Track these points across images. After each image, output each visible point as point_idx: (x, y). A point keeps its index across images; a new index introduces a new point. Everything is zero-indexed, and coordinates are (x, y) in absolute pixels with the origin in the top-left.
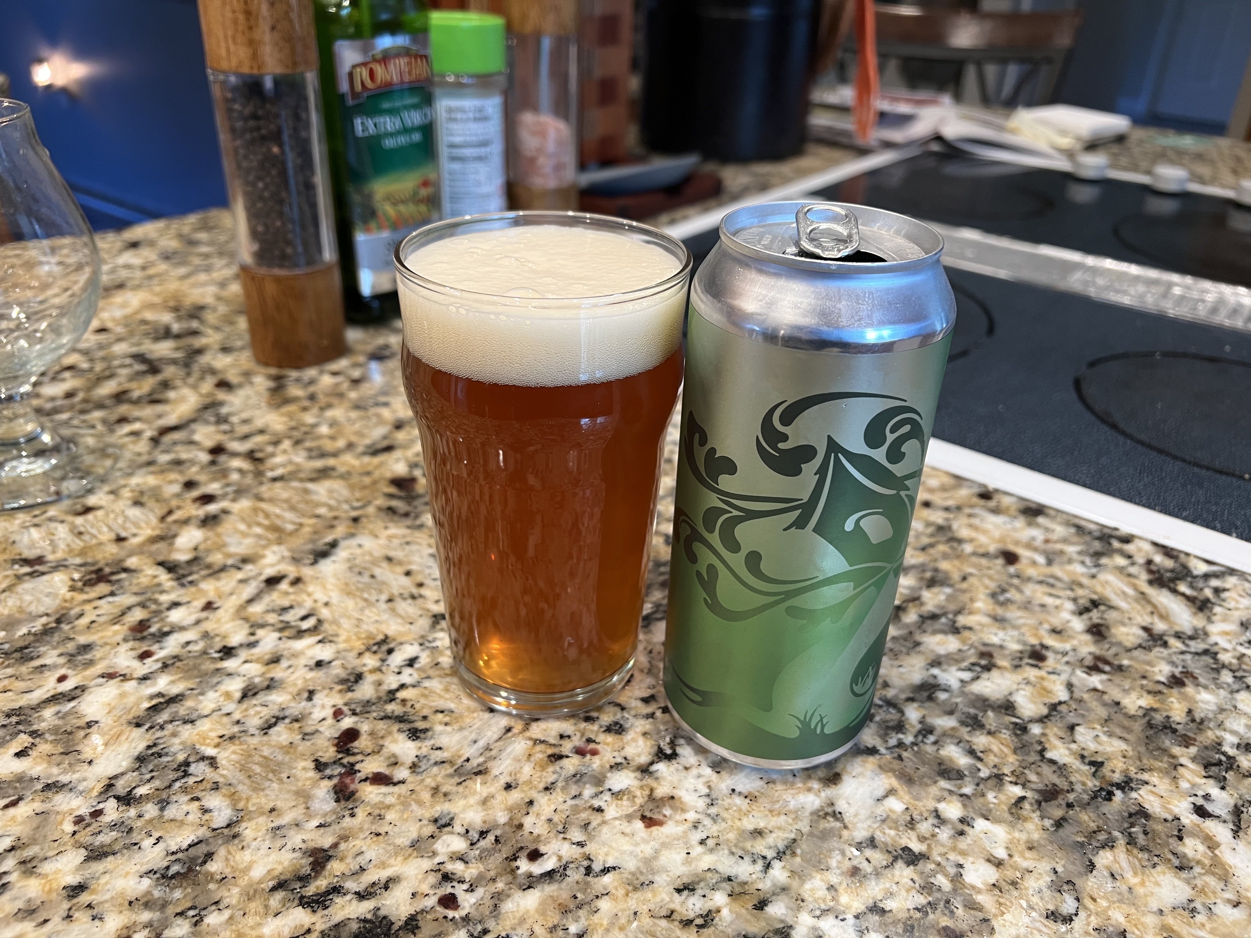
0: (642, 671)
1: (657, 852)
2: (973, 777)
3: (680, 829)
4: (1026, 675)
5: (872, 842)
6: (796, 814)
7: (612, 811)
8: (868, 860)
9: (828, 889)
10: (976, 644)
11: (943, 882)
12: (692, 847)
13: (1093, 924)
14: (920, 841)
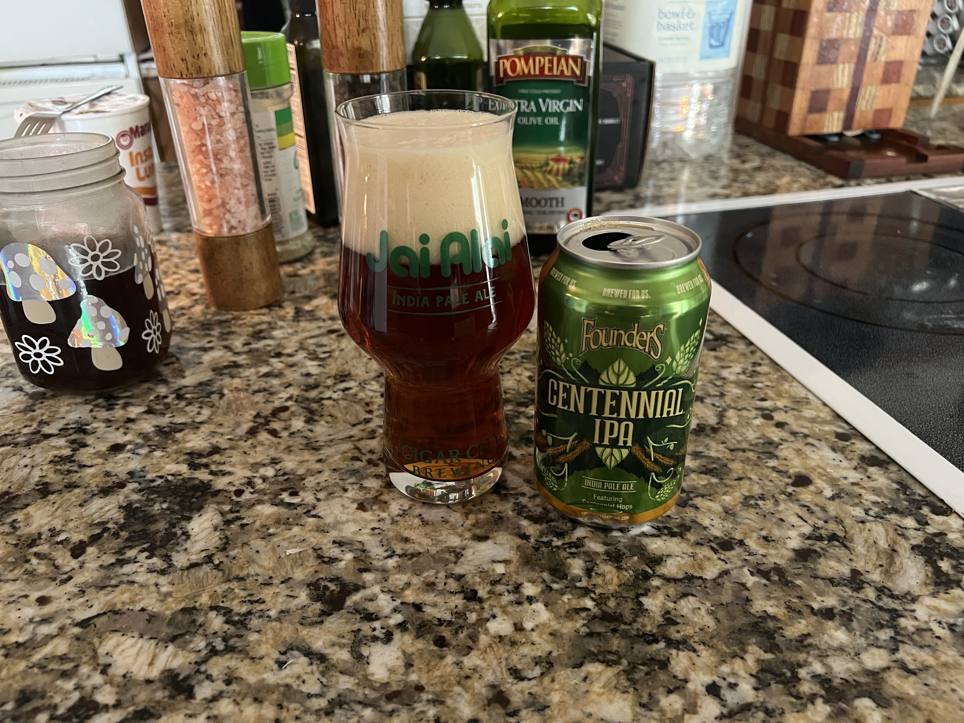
1: (347, 521)
2: (570, 582)
4: (698, 551)
5: (460, 578)
6: (437, 543)
7: (350, 494)
8: (445, 584)
9: (406, 584)
10: (687, 519)
11: (473, 617)
12: (366, 528)
13: (533, 691)
14: (489, 593)
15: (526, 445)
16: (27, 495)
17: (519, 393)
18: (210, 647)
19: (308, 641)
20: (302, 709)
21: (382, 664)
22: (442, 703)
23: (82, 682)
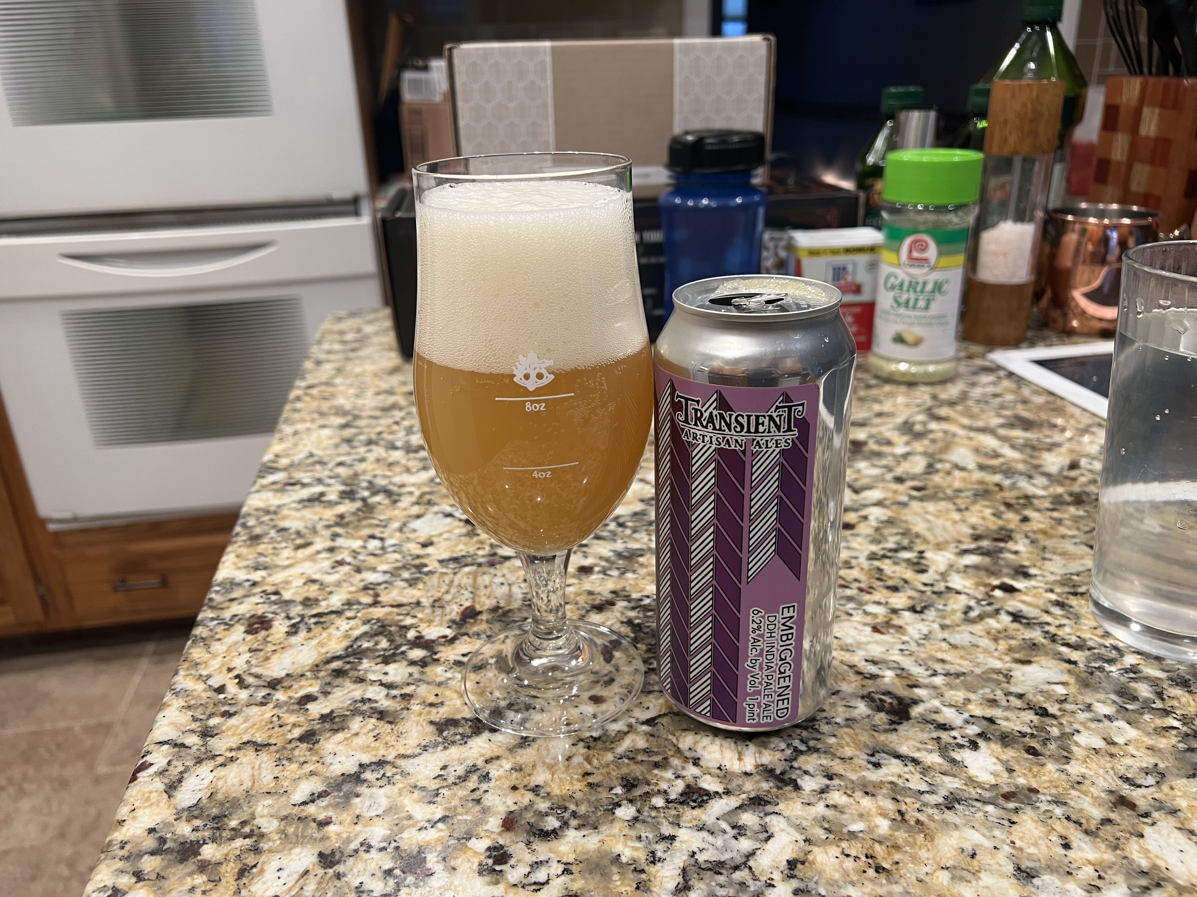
0: (936, 572)
1: (868, 643)
2: (1143, 703)
3: (892, 640)
5: (1021, 696)
6: (978, 665)
7: (858, 618)
8: (1008, 701)
9: (965, 699)
11: (1055, 731)
12: (893, 649)
13: (1157, 796)
14: (1060, 710)
15: (1025, 578)
16: (519, 609)
17: (988, 529)
18: (792, 748)
19: (892, 745)
20: (920, 803)
21: (982, 768)
22: (1065, 804)
23: (679, 772)
